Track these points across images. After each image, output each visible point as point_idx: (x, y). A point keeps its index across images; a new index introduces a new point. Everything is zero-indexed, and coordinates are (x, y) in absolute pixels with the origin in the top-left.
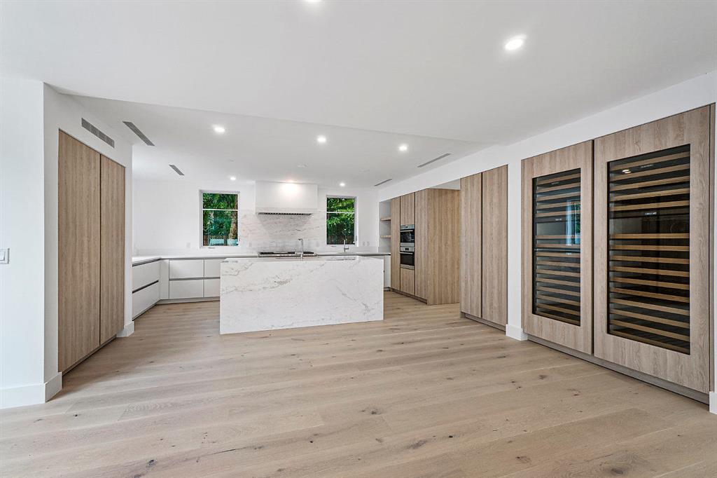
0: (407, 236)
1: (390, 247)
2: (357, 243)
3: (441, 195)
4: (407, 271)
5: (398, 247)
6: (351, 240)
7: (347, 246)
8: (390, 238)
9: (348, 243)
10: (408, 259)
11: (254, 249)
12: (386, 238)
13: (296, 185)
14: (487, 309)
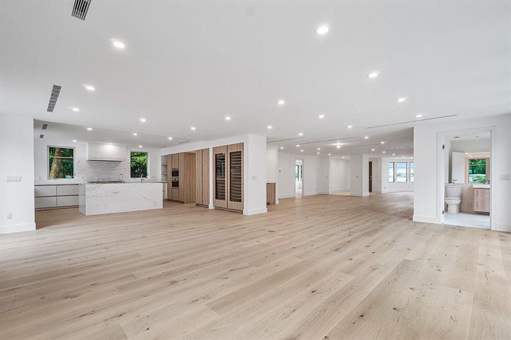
0: (175, 173)
1: (167, 178)
2: (149, 177)
3: (190, 155)
4: (175, 190)
5: (171, 178)
6: (145, 175)
7: (143, 178)
8: (167, 174)
9: (144, 177)
10: (175, 184)
11: (85, 180)
12: (165, 174)
13: (114, 146)
14: (204, 201)
